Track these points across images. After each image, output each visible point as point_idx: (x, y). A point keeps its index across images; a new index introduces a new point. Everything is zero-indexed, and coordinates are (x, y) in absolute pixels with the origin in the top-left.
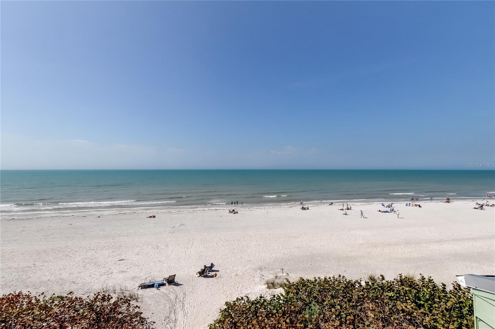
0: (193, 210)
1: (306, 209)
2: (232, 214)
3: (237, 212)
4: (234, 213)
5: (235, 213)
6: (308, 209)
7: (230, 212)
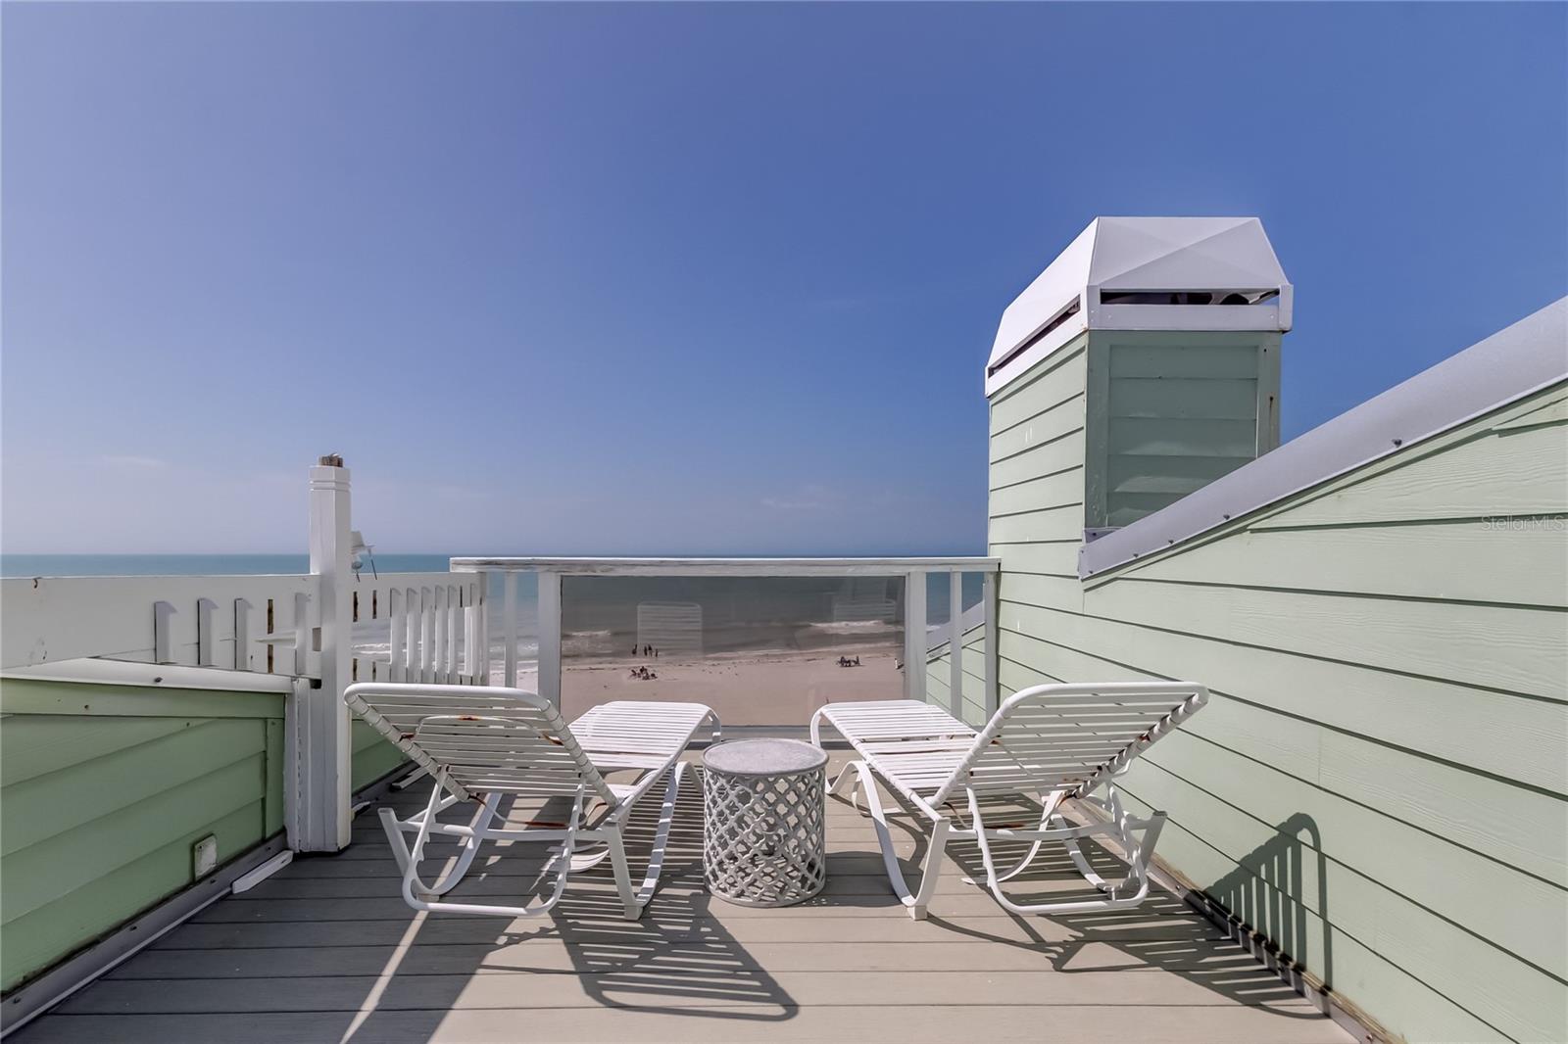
0: (523, 671)
1: (853, 664)
2: (638, 681)
3: (653, 675)
4: (644, 678)
5: (647, 678)
6: (857, 662)
7: (635, 674)
